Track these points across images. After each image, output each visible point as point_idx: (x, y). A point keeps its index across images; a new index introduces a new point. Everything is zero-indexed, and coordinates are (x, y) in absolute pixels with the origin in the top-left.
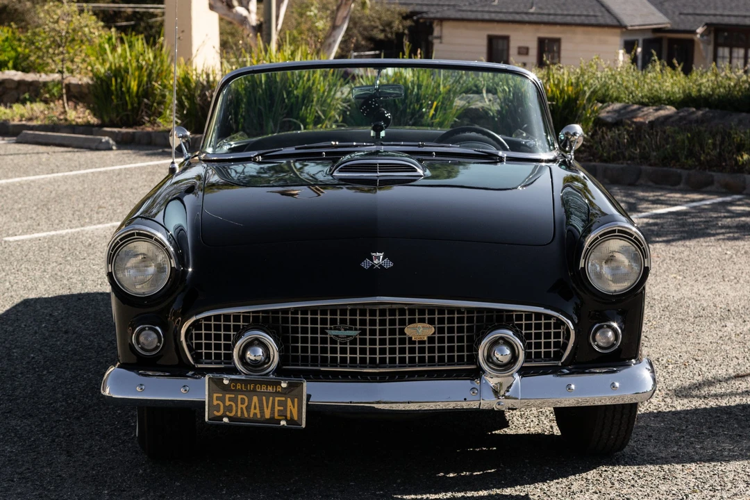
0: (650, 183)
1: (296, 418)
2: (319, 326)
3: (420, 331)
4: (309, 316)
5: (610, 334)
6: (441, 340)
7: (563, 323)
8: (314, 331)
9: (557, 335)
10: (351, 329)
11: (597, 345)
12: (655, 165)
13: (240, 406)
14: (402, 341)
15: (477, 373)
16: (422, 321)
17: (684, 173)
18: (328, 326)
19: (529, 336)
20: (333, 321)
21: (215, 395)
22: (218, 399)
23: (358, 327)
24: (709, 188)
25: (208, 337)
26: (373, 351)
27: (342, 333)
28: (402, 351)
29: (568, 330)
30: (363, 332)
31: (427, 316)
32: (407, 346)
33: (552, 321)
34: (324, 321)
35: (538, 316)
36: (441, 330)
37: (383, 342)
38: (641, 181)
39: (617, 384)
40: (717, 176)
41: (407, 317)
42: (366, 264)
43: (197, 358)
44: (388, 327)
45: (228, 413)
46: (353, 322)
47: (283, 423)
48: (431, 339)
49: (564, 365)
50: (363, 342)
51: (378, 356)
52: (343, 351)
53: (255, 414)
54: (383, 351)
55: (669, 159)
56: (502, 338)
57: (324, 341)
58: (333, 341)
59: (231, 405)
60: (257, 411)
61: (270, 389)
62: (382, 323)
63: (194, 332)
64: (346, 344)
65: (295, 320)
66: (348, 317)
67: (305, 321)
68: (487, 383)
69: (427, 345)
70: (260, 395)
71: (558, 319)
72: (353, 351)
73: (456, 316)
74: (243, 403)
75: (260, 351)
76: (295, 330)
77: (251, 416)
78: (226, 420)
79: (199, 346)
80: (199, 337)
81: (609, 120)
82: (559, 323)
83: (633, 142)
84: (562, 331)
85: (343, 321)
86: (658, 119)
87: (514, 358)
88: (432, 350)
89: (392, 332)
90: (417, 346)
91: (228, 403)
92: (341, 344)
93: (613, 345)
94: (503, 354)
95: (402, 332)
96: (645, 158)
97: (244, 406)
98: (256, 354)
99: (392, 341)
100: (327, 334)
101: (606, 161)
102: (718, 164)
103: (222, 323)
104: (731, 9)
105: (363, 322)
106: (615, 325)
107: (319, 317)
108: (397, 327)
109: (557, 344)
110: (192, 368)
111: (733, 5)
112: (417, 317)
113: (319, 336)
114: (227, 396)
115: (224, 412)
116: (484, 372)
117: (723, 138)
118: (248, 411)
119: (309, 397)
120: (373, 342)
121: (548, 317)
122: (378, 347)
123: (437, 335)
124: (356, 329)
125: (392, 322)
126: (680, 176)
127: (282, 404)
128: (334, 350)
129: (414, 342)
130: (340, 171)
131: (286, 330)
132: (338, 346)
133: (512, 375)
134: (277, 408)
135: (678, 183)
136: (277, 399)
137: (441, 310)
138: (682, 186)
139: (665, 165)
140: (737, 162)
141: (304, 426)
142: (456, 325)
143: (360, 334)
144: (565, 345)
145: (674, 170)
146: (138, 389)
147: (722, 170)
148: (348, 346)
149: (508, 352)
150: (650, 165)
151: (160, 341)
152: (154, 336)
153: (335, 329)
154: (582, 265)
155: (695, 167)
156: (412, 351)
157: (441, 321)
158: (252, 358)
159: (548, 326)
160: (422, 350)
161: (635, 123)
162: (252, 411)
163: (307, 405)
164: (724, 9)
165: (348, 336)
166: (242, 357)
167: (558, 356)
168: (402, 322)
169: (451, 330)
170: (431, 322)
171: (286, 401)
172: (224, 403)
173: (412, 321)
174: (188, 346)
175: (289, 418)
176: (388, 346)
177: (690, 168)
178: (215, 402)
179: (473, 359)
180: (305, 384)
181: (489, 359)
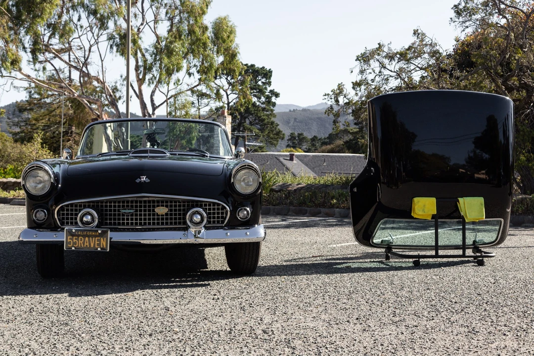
0: (294, 214)
1: (105, 247)
2: (117, 208)
3: (162, 210)
4: (113, 204)
5: (245, 212)
6: (171, 215)
7: (225, 208)
8: (115, 211)
9: (222, 213)
10: (131, 209)
11: (240, 217)
12: (296, 206)
13: (80, 242)
14: (154, 215)
15: (186, 229)
16: (163, 206)
17: (308, 209)
18: (121, 208)
19: (210, 213)
20: (123, 206)
21: (69, 237)
22: (70, 239)
23: (134, 208)
24: (319, 215)
25: (67, 214)
26: (141, 219)
27: (127, 211)
28: (154, 219)
29: (227, 211)
30: (136, 211)
31: (165, 204)
32: (156, 217)
33: (220, 207)
34: (119, 206)
35: (214, 204)
36: (171, 210)
37: (145, 215)
38: (290, 213)
39: (248, 233)
40: (323, 210)
41: (156, 204)
42: (138, 181)
43: (62, 224)
44: (147, 208)
45: (74, 245)
46: (132, 206)
47: (99, 249)
48: (167, 214)
49: (225, 226)
50: (136, 215)
51: (143, 221)
52: (128, 219)
53: (87, 245)
54: (145, 219)
55: (303, 203)
56: (197, 211)
57: (119, 215)
58: (123, 215)
59: (76, 242)
60: (88, 244)
61: (93, 233)
62: (145, 206)
63: (61, 212)
64: (129, 216)
65: (106, 206)
66: (130, 204)
67: (110, 206)
68: (191, 232)
69: (165, 217)
70: (89, 236)
71: (223, 206)
72: (132, 219)
73: (178, 204)
74: (81, 240)
75: (89, 217)
76: (106, 210)
77: (85, 246)
78: (73, 248)
79: (63, 218)
80: (63, 214)
81: (277, 189)
82: (224, 208)
83: (287, 197)
84: (224, 211)
85: (128, 206)
86: (298, 188)
87: (202, 220)
88: (167, 219)
89: (149, 211)
90: (160, 217)
91: (74, 241)
92: (127, 216)
93: (247, 217)
94: (197, 218)
95: (154, 211)
96: (291, 203)
97: (82, 242)
98: (88, 218)
99: (149, 215)
100: (120, 212)
101: (274, 206)
102: (323, 205)
103: (74, 208)
104: (344, 171)
105: (136, 206)
106: (248, 209)
107: (117, 204)
108: (152, 208)
109: (222, 217)
110: (60, 227)
111: (345, 169)
112: (160, 204)
113: (117, 213)
114: (74, 237)
115: (73, 245)
116: (189, 227)
117: (325, 194)
118: (84, 245)
119: (111, 238)
120: (141, 215)
121: (219, 205)
122: (143, 217)
123: (169, 212)
124: (133, 209)
125: (149, 206)
126: (307, 210)
127: (98, 240)
128: (123, 219)
129: (159, 215)
130: (132, 154)
131: (102, 210)
132: (125, 217)
133: (201, 228)
134: (96, 242)
135: (306, 214)
136: (96, 238)
137: (171, 201)
138: (307, 215)
139: (300, 206)
140: (331, 203)
141: (108, 250)
142: (178, 208)
143: (135, 212)
144: (226, 217)
145: (304, 208)
146: (35, 236)
147: (324, 207)
148: (130, 217)
149: (199, 217)
150: (294, 206)
151: (45, 216)
152: (43, 214)
153: (124, 209)
154: (232, 181)
155: (313, 206)
156: (158, 219)
157: (171, 206)
158: (86, 220)
159: (218, 209)
160: (162, 219)
161: (288, 190)
162: (86, 244)
163: (110, 241)
164: (341, 170)
165: (130, 213)
166: (81, 220)
167: (223, 222)
168: (154, 206)
169: (175, 210)
170: (167, 206)
171: (101, 239)
172: (73, 241)
173: (158, 206)
174: (59, 219)
175: (102, 247)
176: (147, 217)
177: (311, 207)
178: (69, 241)
179: (185, 223)
180: (109, 232)
181: (191, 221)
